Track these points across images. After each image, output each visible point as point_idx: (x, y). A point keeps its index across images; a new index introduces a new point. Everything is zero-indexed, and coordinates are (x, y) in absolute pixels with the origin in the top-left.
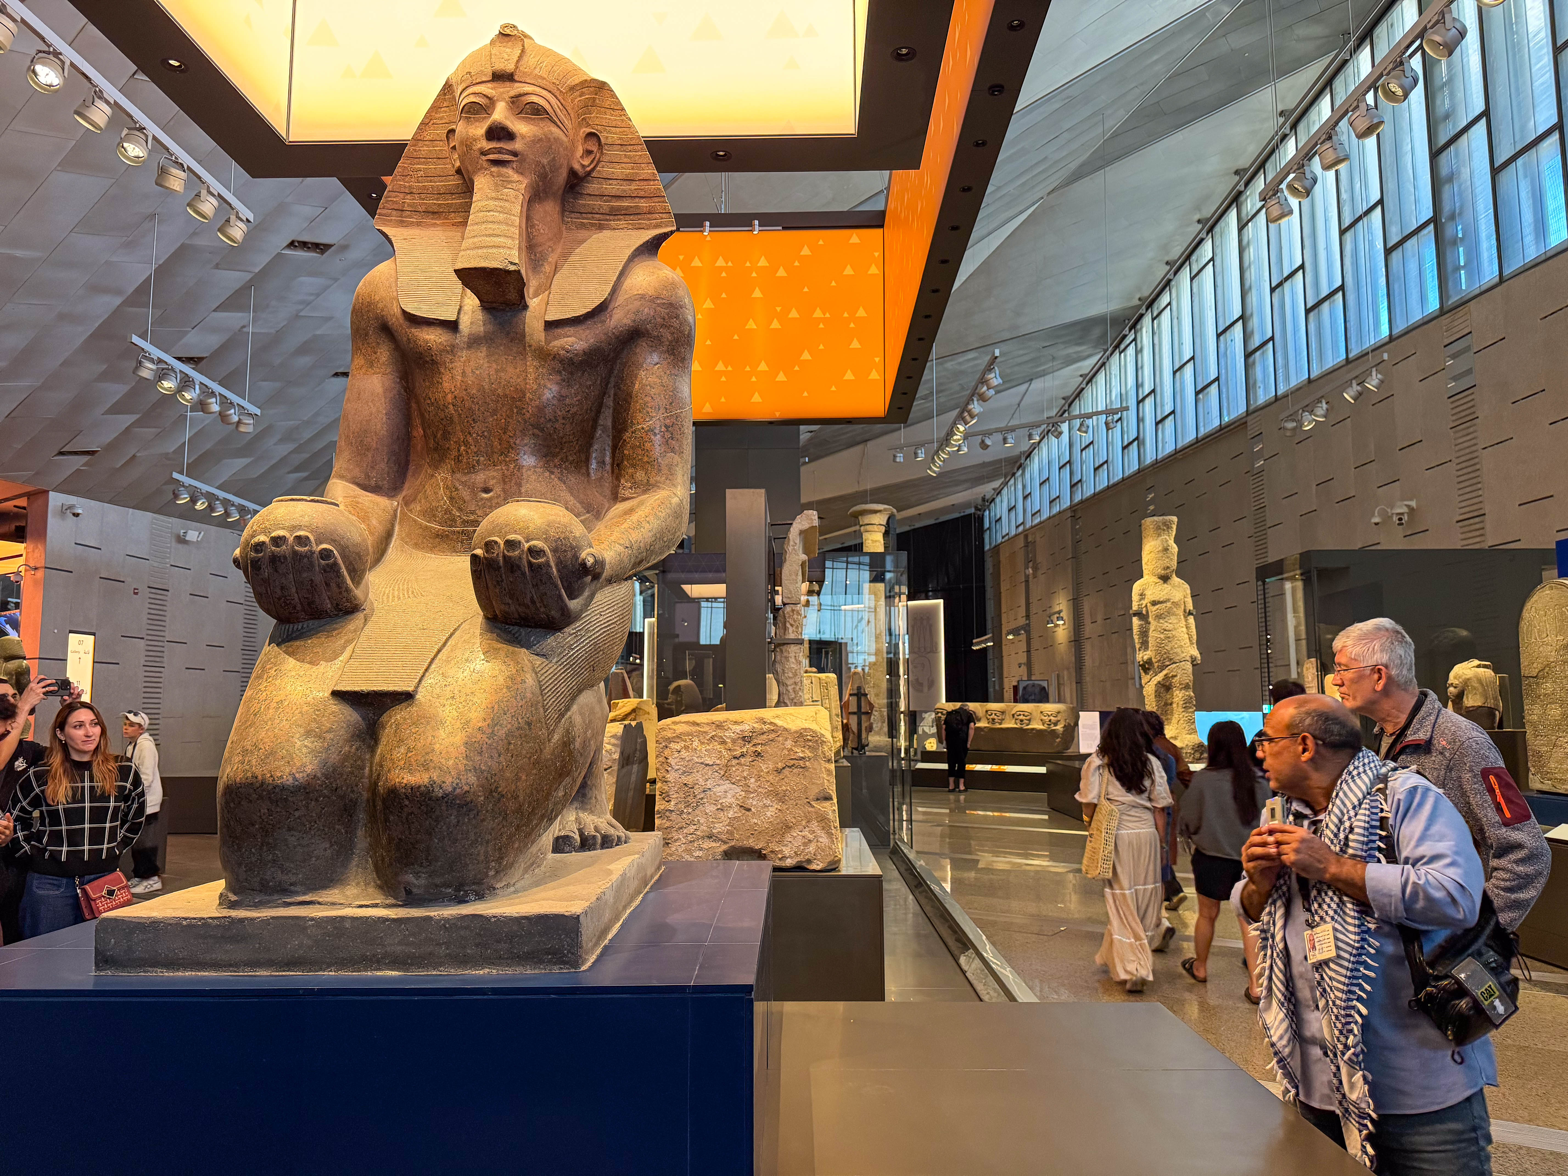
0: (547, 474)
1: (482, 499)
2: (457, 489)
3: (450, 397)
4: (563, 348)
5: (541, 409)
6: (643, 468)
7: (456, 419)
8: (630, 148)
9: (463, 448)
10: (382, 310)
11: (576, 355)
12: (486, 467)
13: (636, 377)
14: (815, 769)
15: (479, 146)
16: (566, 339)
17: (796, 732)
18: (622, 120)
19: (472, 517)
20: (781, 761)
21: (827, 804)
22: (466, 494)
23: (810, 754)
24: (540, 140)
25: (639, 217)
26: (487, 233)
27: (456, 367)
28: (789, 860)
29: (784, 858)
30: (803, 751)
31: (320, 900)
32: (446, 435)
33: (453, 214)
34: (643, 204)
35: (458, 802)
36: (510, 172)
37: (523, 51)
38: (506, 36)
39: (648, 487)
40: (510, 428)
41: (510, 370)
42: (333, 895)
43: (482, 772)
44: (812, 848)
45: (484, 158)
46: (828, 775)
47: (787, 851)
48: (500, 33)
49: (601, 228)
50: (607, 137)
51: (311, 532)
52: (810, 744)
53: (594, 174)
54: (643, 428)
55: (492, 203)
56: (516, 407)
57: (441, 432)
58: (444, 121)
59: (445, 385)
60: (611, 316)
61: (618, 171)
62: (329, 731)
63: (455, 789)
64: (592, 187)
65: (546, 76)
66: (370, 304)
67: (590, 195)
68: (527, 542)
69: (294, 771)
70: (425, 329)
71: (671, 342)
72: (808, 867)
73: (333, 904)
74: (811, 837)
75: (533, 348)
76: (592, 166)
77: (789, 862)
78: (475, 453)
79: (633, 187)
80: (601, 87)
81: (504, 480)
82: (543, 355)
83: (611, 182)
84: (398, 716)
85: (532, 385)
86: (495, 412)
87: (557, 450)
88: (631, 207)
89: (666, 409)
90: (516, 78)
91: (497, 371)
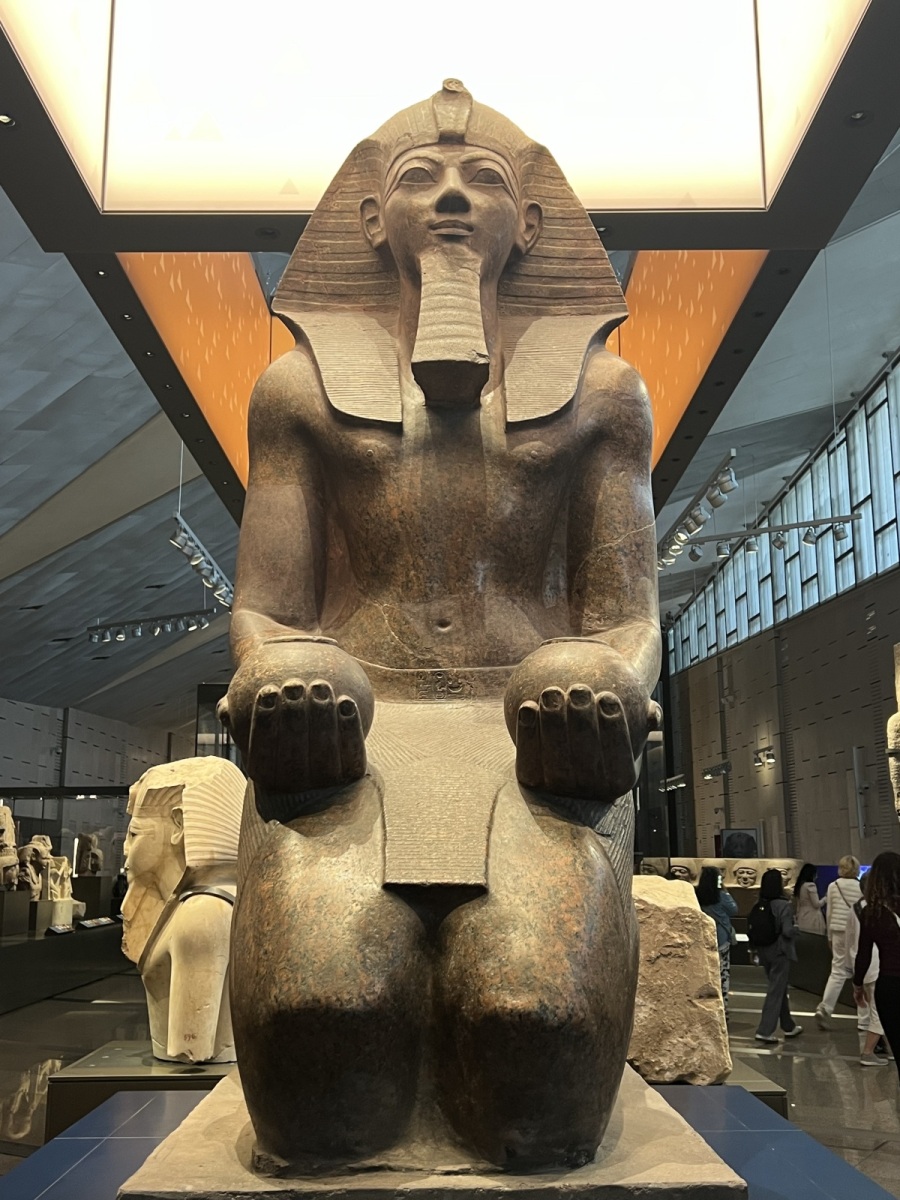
0: (510, 603)
1: (439, 634)
2: (407, 622)
3: (395, 513)
4: (529, 455)
5: (503, 525)
6: (613, 595)
7: (403, 538)
8: (572, 222)
9: (412, 573)
10: (298, 409)
11: (544, 461)
12: (440, 597)
13: (599, 487)
14: (696, 959)
15: (427, 218)
16: (532, 443)
17: (671, 912)
18: (564, 191)
19: (428, 656)
20: (654, 949)
21: (712, 1002)
22: (419, 627)
23: (690, 940)
24: (496, 211)
25: (585, 301)
26: (447, 319)
27: (402, 476)
28: (668, 1073)
29: (662, 1071)
30: (681, 936)
31: (391, 1164)
32: (391, 557)
33: (364, 298)
34: (590, 286)
35: (575, 1033)
36: (464, 248)
37: (471, 111)
38: (452, 92)
39: (620, 618)
40: (468, 549)
41: (465, 479)
42: (398, 1156)
43: (592, 992)
44: (695, 1059)
45: (432, 232)
46: (713, 966)
47: (665, 1062)
48: (445, 89)
49: (539, 313)
50: (547, 210)
51: (329, 680)
52: (690, 927)
53: (532, 252)
54: (611, 547)
55: (447, 285)
56: (475, 524)
57: (383, 554)
58: (354, 190)
59: (390, 497)
60: (576, 416)
61: (559, 248)
62: (391, 937)
63: (570, 1016)
64: (530, 267)
65: (498, 139)
66: (279, 402)
67: (527, 276)
68: (596, 692)
69: (363, 992)
70: (362, 432)
71: (636, 445)
72: (691, 1082)
73: (409, 1170)
74: (694, 1044)
75: (492, 455)
76: (532, 243)
77: (668, 1076)
78: (428, 578)
79: (577, 267)
80: (540, 154)
81: (464, 611)
82: (505, 461)
83: (551, 260)
84: (471, 916)
85: (492, 496)
86: (449, 529)
87: (520, 574)
88: (575, 289)
89: (635, 524)
90: (467, 140)
91: (450, 481)
